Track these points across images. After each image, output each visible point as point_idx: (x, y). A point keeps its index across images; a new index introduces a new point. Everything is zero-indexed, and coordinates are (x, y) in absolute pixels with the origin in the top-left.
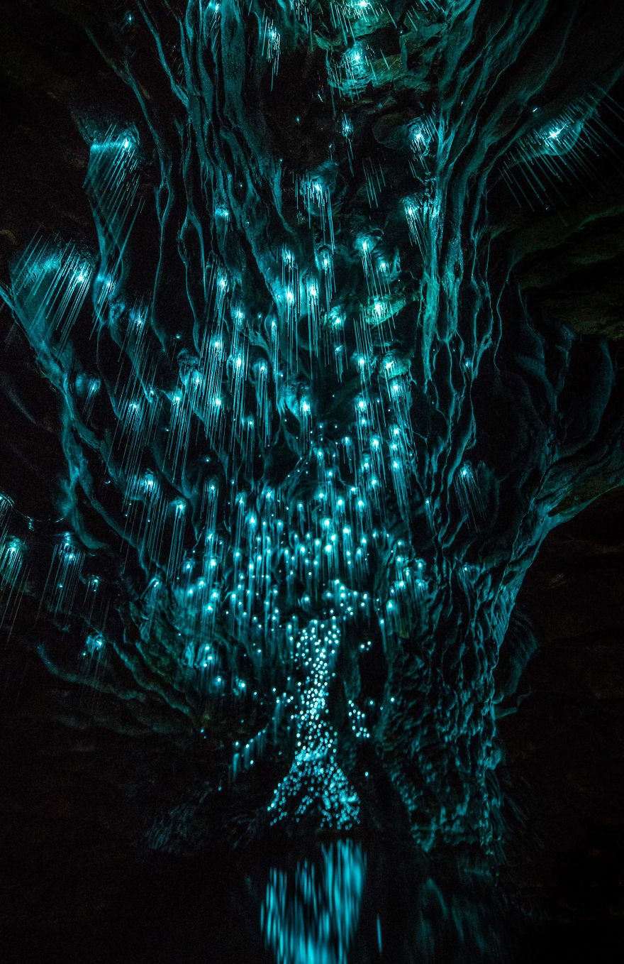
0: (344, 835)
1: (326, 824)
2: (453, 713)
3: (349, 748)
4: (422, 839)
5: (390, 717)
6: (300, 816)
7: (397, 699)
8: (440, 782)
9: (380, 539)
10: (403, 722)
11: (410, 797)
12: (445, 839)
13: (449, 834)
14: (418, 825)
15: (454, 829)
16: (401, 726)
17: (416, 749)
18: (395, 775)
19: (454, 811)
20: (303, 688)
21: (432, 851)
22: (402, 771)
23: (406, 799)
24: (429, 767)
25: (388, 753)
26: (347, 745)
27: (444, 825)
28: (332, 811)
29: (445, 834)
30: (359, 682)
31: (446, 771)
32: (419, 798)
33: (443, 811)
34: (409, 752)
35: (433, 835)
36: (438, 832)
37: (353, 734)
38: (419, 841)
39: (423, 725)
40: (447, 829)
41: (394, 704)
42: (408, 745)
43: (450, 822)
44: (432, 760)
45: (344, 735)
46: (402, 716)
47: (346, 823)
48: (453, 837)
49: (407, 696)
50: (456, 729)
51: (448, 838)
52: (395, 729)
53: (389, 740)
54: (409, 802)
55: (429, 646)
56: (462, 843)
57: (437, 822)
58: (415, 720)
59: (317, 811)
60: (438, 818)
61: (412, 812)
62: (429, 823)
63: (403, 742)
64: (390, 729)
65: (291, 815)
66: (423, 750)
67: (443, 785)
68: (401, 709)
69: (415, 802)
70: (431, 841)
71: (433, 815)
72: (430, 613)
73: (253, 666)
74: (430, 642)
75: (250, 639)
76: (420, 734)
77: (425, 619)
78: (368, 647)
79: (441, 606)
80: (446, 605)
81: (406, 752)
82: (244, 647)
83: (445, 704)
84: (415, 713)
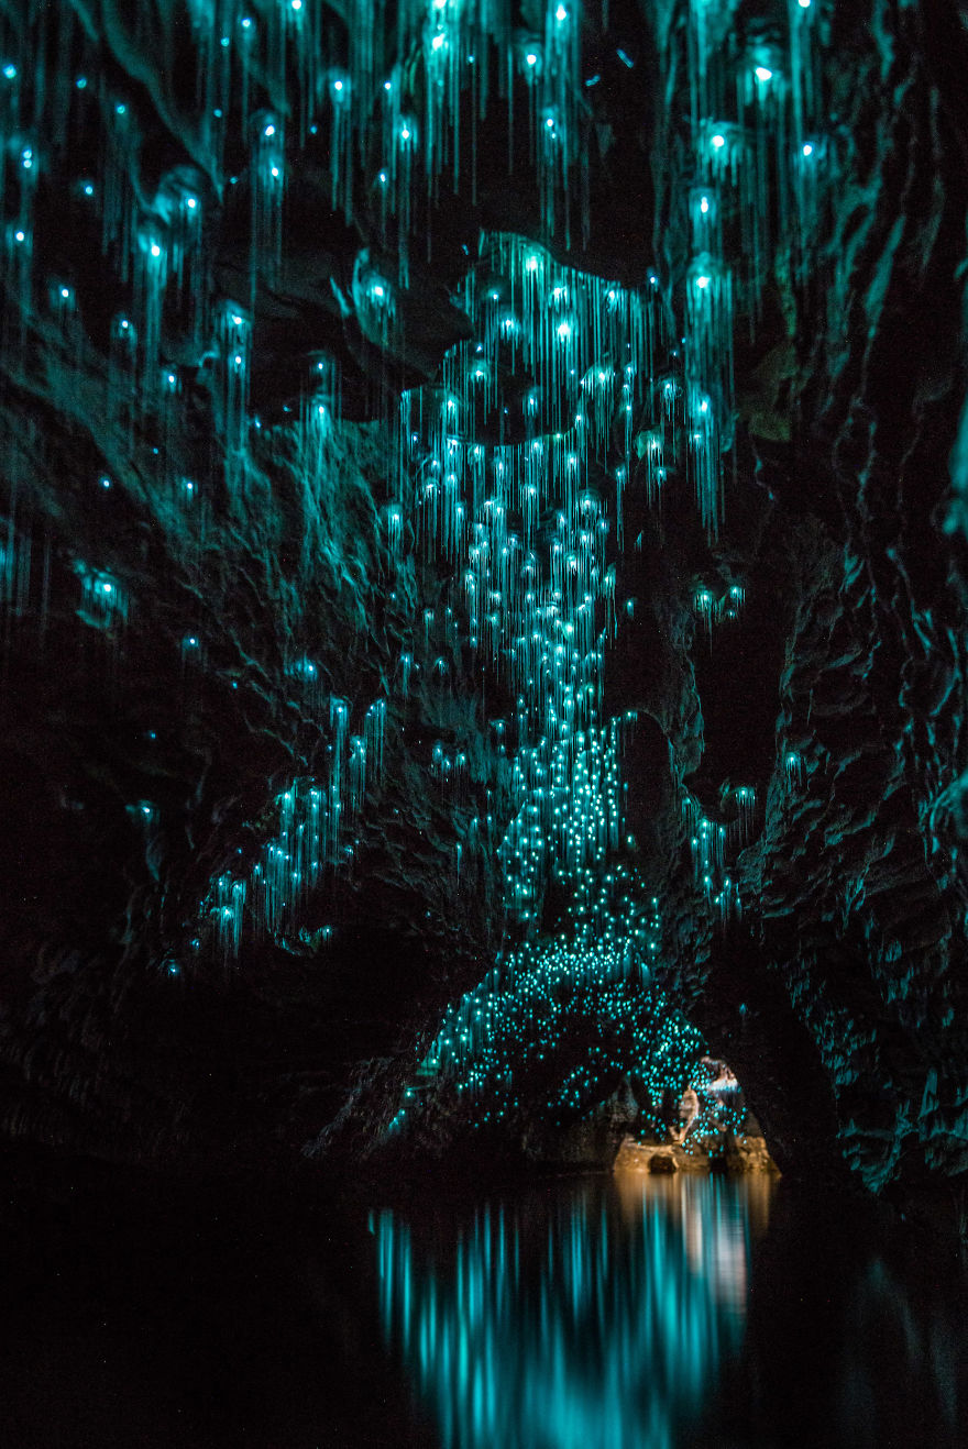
3: (693, 936)
4: (865, 1161)
5: (788, 815)
7: (807, 754)
8: (924, 998)
10: (822, 826)
11: (841, 1050)
12: (930, 1155)
13: (939, 1144)
14: (857, 1123)
15: (957, 1131)
16: (817, 839)
17: (855, 903)
18: (802, 987)
20: (512, 739)
21: (889, 1188)
22: (819, 974)
23: (829, 1056)
24: (894, 953)
25: (777, 926)
26: (688, 930)
27: (930, 1121)
29: (929, 1143)
31: (945, 963)
33: (932, 1084)
34: (838, 918)
35: (897, 1149)
36: (910, 1142)
37: (703, 896)
38: (855, 1166)
39: (880, 828)
40: (936, 1131)
41: (797, 775)
42: (832, 897)
43: (949, 1117)
44: (904, 933)
45: (680, 903)
46: (822, 809)
48: (953, 1152)
49: (834, 735)
51: (937, 1154)
53: (780, 885)
54: (839, 1063)
55: (853, 457)
57: (912, 1116)
58: (859, 817)
61: (841, 1087)
62: (892, 1122)
63: (820, 889)
64: (785, 854)
66: (878, 903)
67: (935, 1007)
68: (818, 784)
69: (854, 1063)
70: (891, 1164)
71: (902, 1098)
72: (860, 282)
73: (159, 534)
74: (859, 431)
75: (124, 419)
76: (871, 857)
77: (838, 320)
78: (729, 604)
79: (909, 232)
80: (918, 212)
81: (828, 917)
82: (90, 445)
83: (922, 699)
84: (856, 790)
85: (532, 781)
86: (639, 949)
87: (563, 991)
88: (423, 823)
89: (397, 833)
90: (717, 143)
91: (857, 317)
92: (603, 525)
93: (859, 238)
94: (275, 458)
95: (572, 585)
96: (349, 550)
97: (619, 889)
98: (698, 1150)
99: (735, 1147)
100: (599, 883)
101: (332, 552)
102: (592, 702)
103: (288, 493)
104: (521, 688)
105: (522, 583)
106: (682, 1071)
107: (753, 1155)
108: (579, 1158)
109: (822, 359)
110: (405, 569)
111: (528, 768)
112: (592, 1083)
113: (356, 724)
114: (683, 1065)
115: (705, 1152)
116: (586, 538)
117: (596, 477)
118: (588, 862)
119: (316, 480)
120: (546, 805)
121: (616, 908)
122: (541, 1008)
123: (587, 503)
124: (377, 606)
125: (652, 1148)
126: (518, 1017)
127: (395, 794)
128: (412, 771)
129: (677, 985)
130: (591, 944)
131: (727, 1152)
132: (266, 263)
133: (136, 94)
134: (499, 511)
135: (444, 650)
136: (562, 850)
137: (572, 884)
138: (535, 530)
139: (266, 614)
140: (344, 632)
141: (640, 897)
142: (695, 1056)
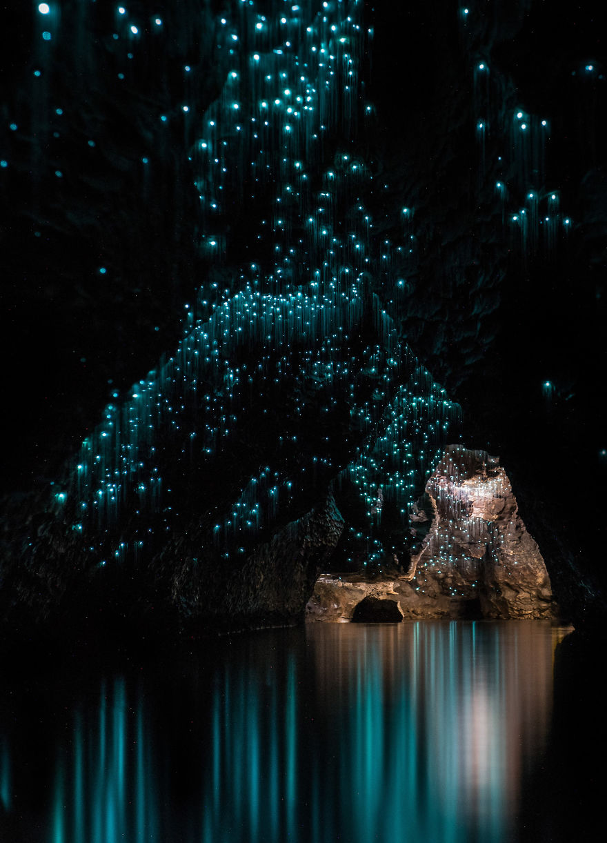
3: (469, 272)
45: (449, 220)
86: (377, 287)
87: (246, 348)
97: (348, 190)
98: (435, 588)
99: (496, 584)
100: (318, 182)
106: (415, 464)
107: (523, 595)
108: (253, 606)
112: (283, 490)
114: (416, 454)
115: (445, 591)
121: (341, 220)
122: (210, 376)
125: (363, 586)
129: (438, 347)
130: (300, 278)
131: (483, 589)
137: (272, 183)
141: (382, 206)
142: (440, 441)
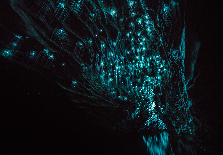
0: (164, 131)
1: (160, 129)
2: (180, 102)
5: (168, 107)
6: (154, 127)
7: (168, 104)
8: (180, 120)
9: (152, 58)
11: (174, 123)
13: (183, 130)
15: (184, 129)
18: (170, 119)
19: (184, 126)
20: (148, 103)
21: (180, 134)
22: (171, 118)
24: (177, 117)
25: (168, 115)
26: (161, 115)
27: (182, 129)
28: (161, 127)
30: (160, 102)
31: (181, 118)
32: (176, 124)
35: (180, 131)
36: (181, 130)
37: (162, 112)
41: (168, 105)
42: (172, 113)
43: (184, 128)
44: (178, 115)
47: (164, 129)
48: (184, 131)
49: (170, 102)
50: (181, 106)
52: (169, 110)
53: (168, 112)
54: (174, 124)
55: (171, 86)
56: (186, 132)
57: (180, 128)
58: (173, 108)
59: (158, 127)
60: (181, 128)
62: (179, 129)
65: (152, 127)
67: (181, 121)
68: (170, 105)
69: (175, 124)
70: (179, 132)
71: (179, 127)
72: (169, 76)
73: (128, 94)
74: (171, 85)
75: (126, 88)
76: (174, 110)
77: (168, 79)
78: (161, 94)
79: (172, 73)
80: (173, 72)
81: (172, 114)
82: (124, 90)
83: (178, 101)
84: (173, 106)
85: (150, 106)
86: (158, 116)
87: (153, 119)
88: (143, 109)
89: (142, 110)
90: (159, 70)
91: (170, 78)
92: (153, 91)
93: (169, 74)
94: (134, 89)
95: (151, 94)
96: (138, 94)
101: (137, 94)
102: (153, 101)
103: (135, 91)
104: (149, 100)
105: (148, 94)
109: (167, 80)
110: (141, 94)
111: (149, 105)
113: (140, 104)
116: (152, 91)
117: (152, 88)
118: (154, 111)
119: (136, 90)
120: (151, 107)
123: (152, 89)
124: (140, 97)
126: (150, 121)
127: (142, 108)
128: (143, 106)
130: (154, 116)
132: (133, 79)
133: (126, 72)
134: (146, 90)
135: (144, 99)
136: (152, 110)
137: (153, 112)
138: (148, 91)
139: (134, 98)
140: (138, 98)
